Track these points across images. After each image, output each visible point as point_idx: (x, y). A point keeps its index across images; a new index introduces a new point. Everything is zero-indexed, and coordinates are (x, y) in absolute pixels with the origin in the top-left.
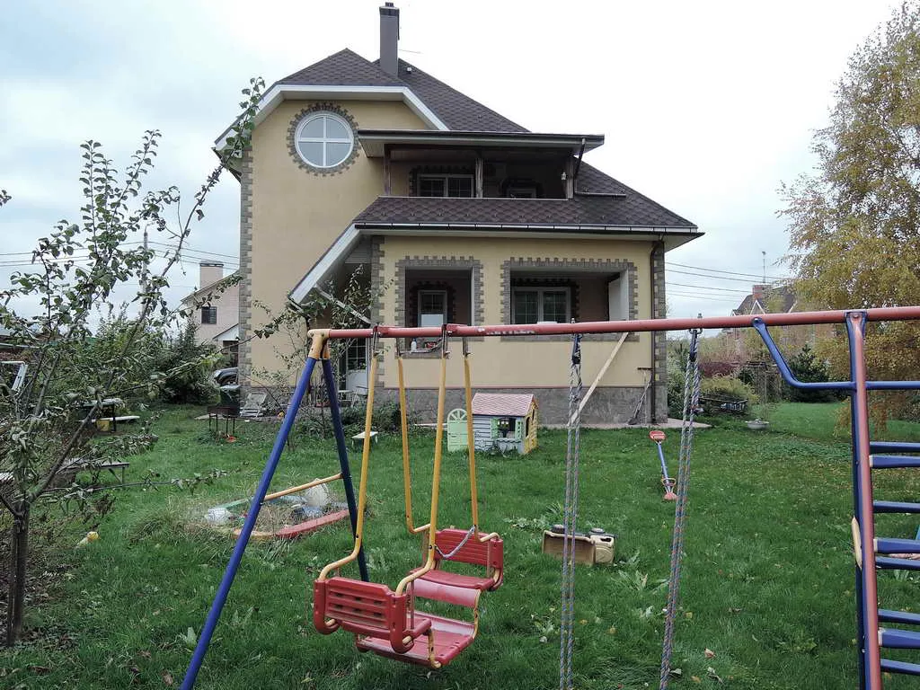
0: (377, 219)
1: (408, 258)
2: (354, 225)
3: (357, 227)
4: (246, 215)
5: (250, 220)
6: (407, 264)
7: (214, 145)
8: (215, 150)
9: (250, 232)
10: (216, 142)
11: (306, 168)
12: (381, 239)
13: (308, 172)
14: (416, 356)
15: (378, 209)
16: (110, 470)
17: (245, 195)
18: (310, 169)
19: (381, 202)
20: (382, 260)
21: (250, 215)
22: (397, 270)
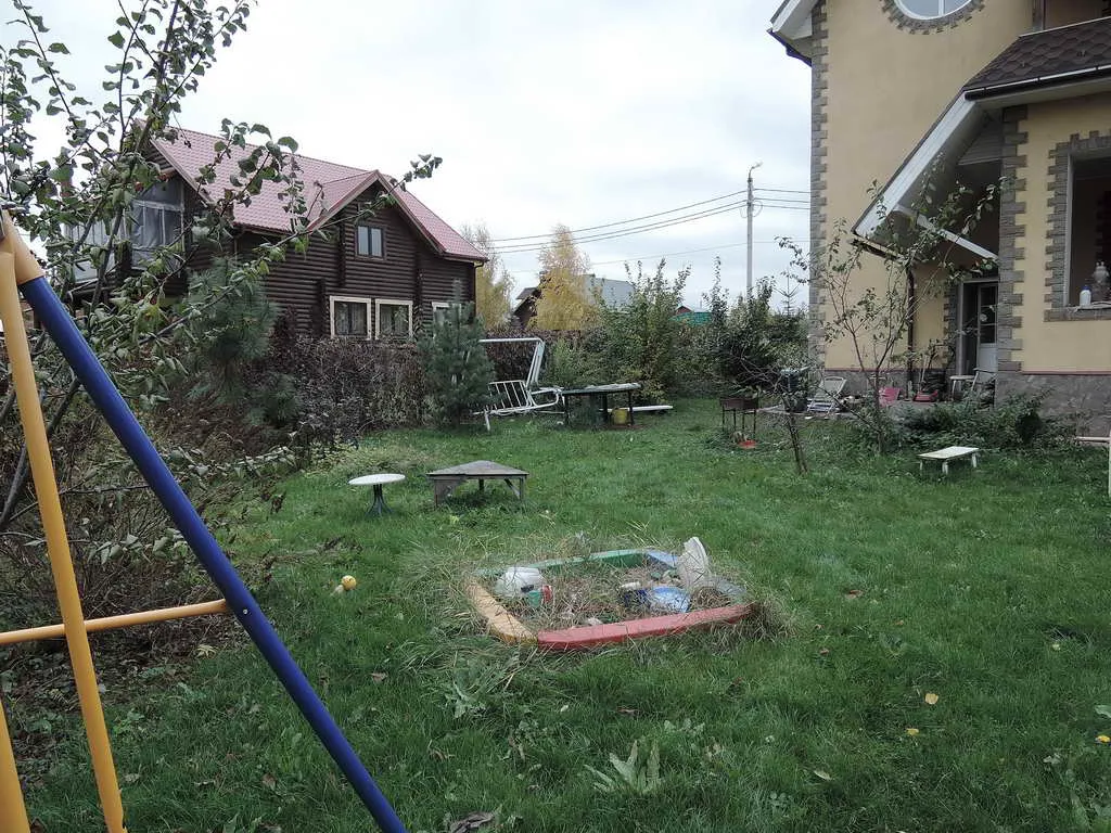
0: (1010, 75)
1: (1075, 137)
2: (964, 95)
3: (969, 97)
4: (818, 119)
5: (824, 127)
6: (1074, 148)
7: (771, 25)
8: (771, 33)
9: (824, 143)
10: (773, 20)
11: (910, 25)
12: (1020, 112)
13: (912, 32)
14: (1087, 315)
15: (1014, 57)
16: (507, 481)
17: (818, 87)
18: (916, 25)
19: (1022, 44)
20: (1022, 150)
21: (824, 119)
22: (1052, 162)
